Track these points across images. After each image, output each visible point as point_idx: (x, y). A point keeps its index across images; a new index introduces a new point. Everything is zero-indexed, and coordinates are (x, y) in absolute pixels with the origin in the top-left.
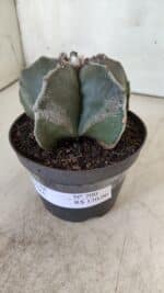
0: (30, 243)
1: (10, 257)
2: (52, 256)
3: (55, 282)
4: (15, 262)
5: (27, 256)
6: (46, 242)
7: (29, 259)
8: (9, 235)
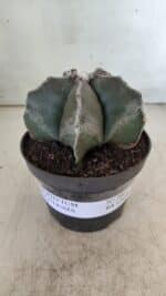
0: (71, 266)
1: (62, 286)
2: (99, 267)
3: (117, 287)
4: (69, 289)
5: (77, 278)
6: (86, 258)
7: (81, 279)
8: (46, 267)
